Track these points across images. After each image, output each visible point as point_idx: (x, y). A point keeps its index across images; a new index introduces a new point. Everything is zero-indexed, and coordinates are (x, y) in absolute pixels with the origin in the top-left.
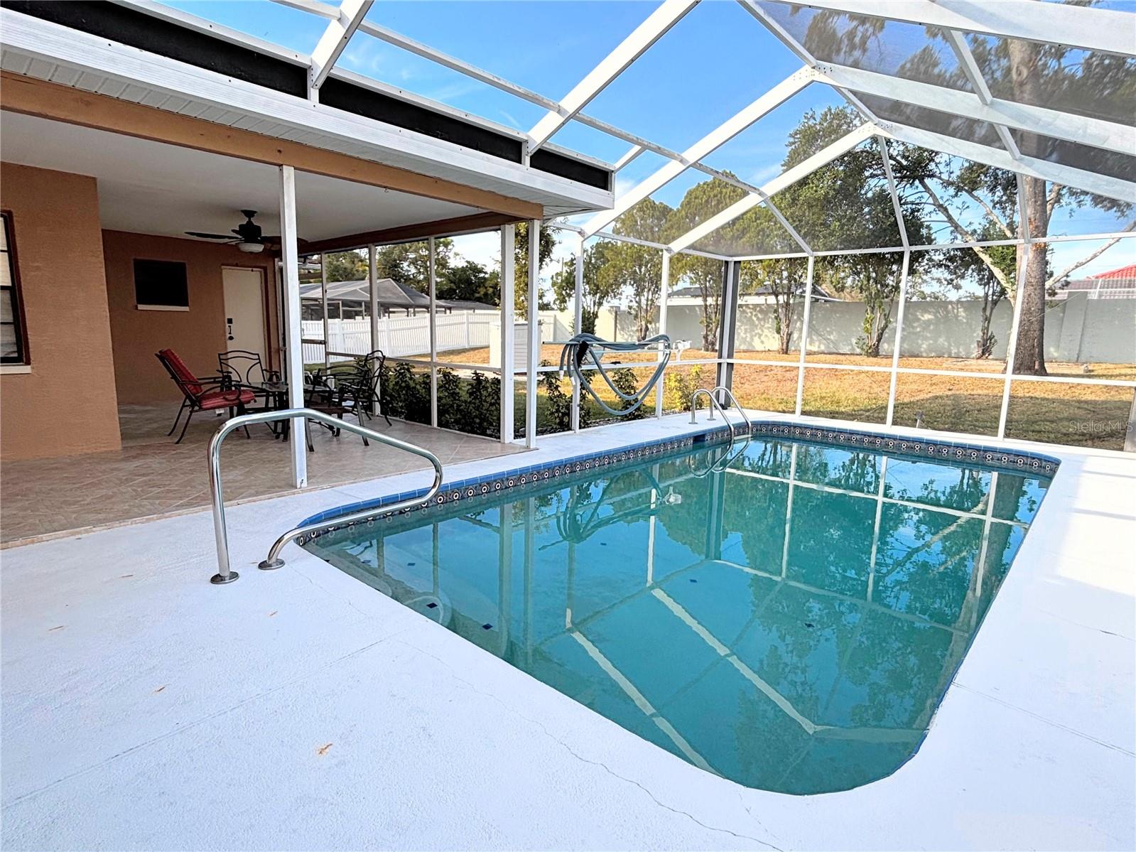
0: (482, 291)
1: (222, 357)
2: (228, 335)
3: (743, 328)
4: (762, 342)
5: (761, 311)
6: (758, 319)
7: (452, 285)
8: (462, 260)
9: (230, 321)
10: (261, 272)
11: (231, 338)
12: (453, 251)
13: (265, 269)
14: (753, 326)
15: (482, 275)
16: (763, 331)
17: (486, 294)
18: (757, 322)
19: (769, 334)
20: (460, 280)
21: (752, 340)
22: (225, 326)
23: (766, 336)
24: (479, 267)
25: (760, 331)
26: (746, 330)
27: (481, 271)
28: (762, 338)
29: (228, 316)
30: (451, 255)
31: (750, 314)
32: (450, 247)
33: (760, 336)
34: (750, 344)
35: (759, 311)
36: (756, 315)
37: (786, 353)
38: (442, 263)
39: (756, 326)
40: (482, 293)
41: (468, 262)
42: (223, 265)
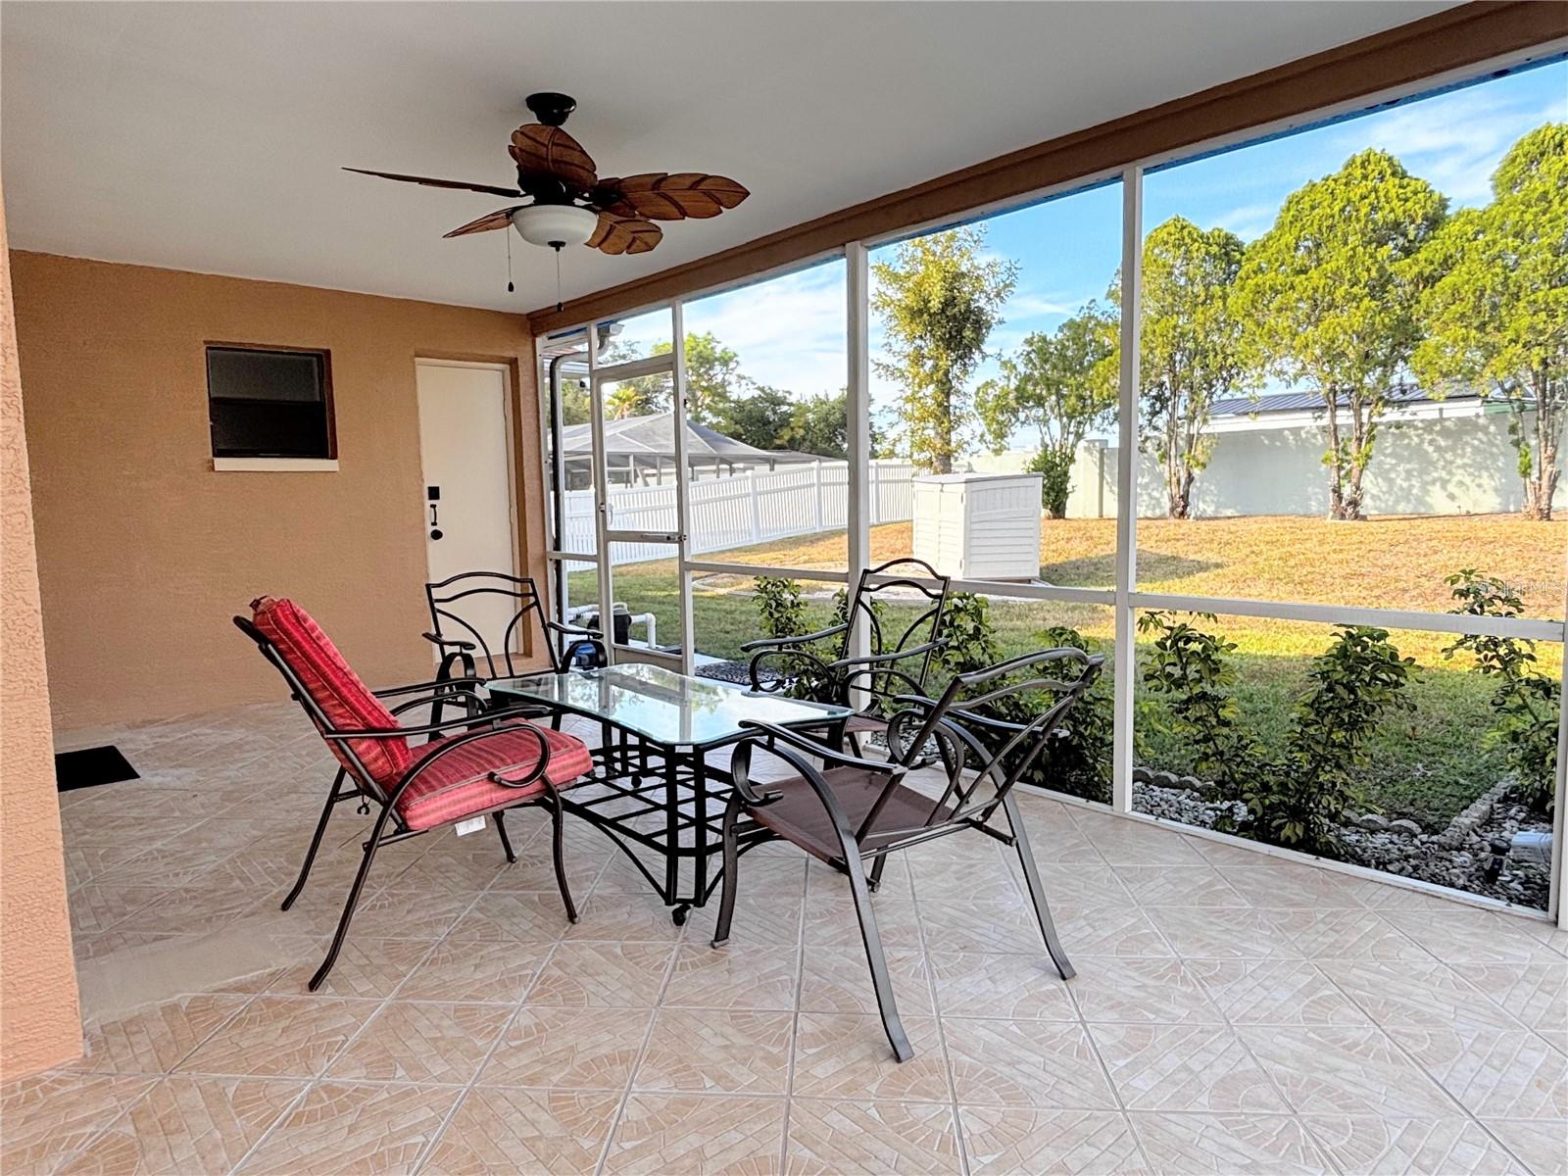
0: (786, 434)
1: (436, 593)
2: (430, 529)
3: (1400, 469)
4: (1452, 497)
5: (1446, 433)
6: (1438, 449)
7: (738, 426)
8: (751, 386)
9: (434, 493)
10: (503, 371)
11: (437, 535)
12: (737, 372)
13: (513, 363)
14: (1427, 463)
15: (784, 408)
16: (1450, 473)
17: (792, 440)
18: (1435, 455)
19: (1468, 480)
20: (750, 418)
21: (1426, 492)
22: (423, 505)
23: (1461, 483)
24: (780, 394)
25: (1444, 474)
26: (1408, 472)
27: (782, 402)
28: (1451, 488)
29: (429, 483)
30: (732, 378)
31: (1416, 440)
32: (732, 365)
33: (1444, 483)
34: (1420, 501)
35: (1439, 433)
36: (1431, 442)
37: (1548, 517)
38: (719, 392)
39: (1433, 464)
40: (787, 438)
41: (762, 390)
42: (418, 355)
